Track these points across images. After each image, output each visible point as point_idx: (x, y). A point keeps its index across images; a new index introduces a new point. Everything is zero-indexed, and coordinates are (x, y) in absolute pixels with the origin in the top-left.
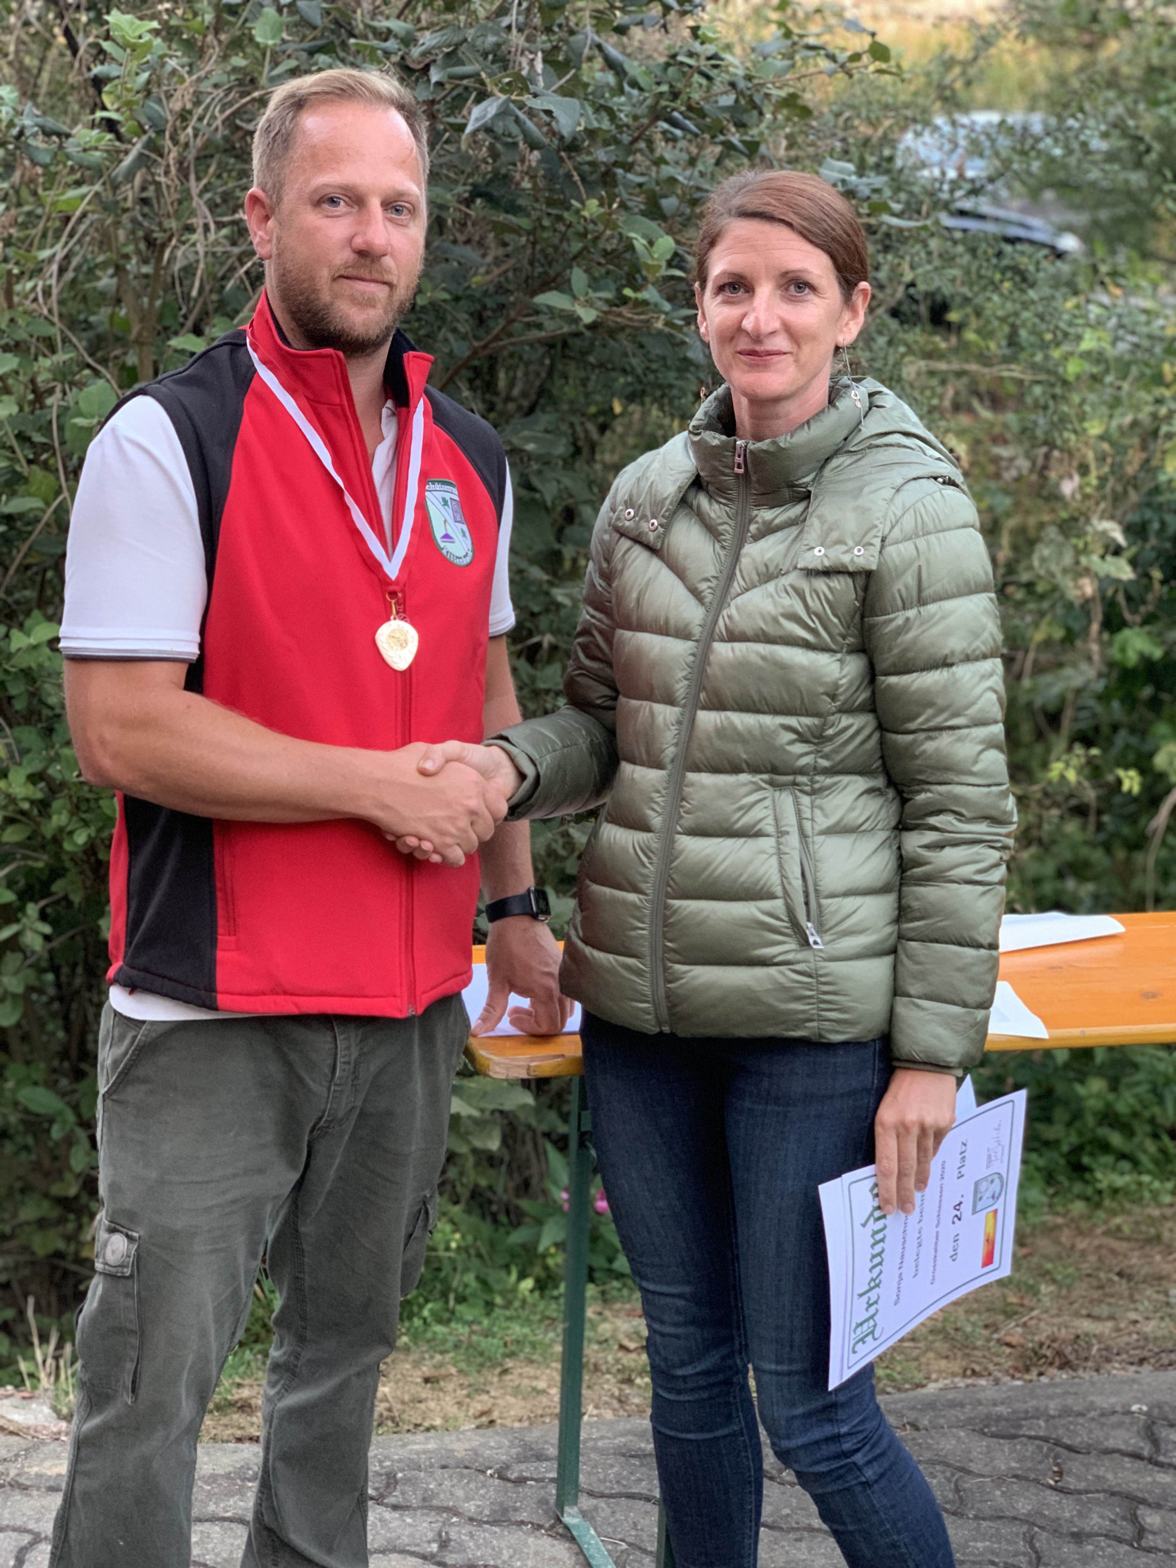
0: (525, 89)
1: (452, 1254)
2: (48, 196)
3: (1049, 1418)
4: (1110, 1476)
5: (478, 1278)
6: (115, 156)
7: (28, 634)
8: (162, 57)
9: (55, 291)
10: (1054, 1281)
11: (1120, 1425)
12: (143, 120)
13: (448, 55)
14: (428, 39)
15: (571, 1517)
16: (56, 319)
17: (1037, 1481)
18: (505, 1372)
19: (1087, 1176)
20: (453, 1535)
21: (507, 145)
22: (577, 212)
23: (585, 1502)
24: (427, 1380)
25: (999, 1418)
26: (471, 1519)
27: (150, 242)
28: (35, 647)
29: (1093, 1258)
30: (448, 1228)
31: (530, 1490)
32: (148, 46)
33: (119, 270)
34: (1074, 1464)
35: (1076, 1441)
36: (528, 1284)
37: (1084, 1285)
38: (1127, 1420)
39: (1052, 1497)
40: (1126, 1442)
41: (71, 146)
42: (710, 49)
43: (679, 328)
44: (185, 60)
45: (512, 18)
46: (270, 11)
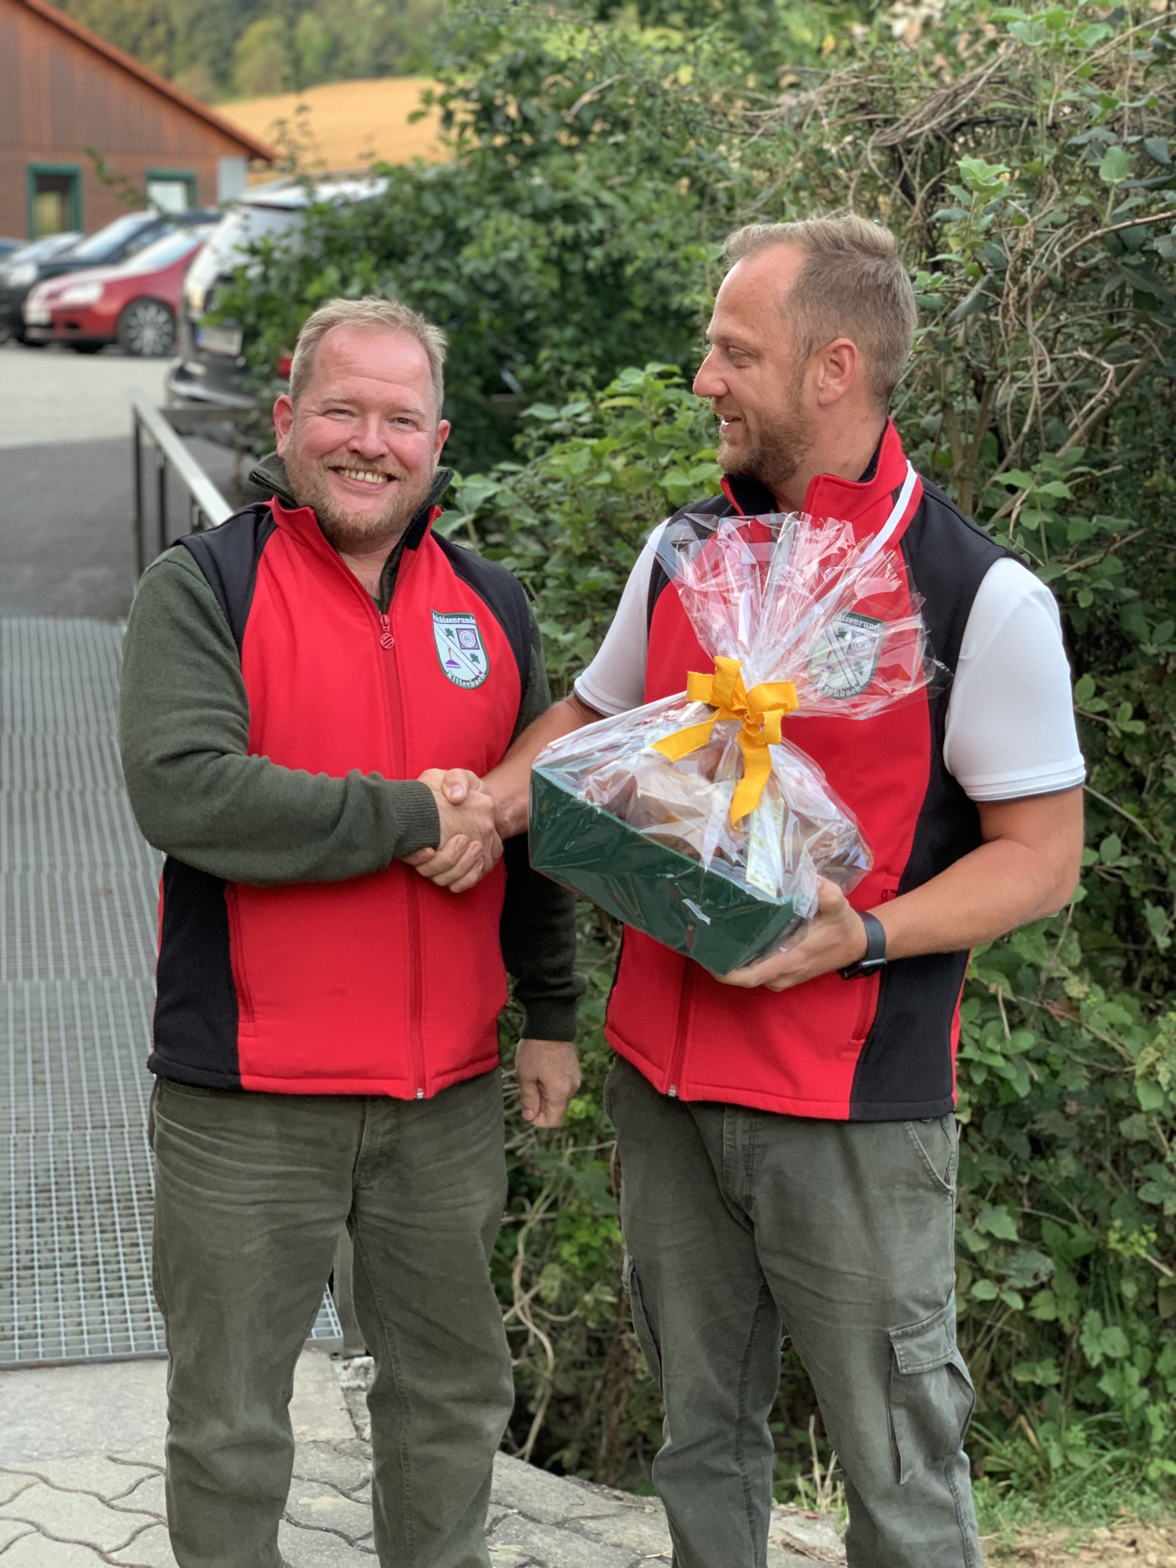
6: (951, 297)
8: (1005, 199)
12: (985, 262)
27: (980, 380)
33: (946, 407)
44: (1027, 201)
46: (1116, 150)
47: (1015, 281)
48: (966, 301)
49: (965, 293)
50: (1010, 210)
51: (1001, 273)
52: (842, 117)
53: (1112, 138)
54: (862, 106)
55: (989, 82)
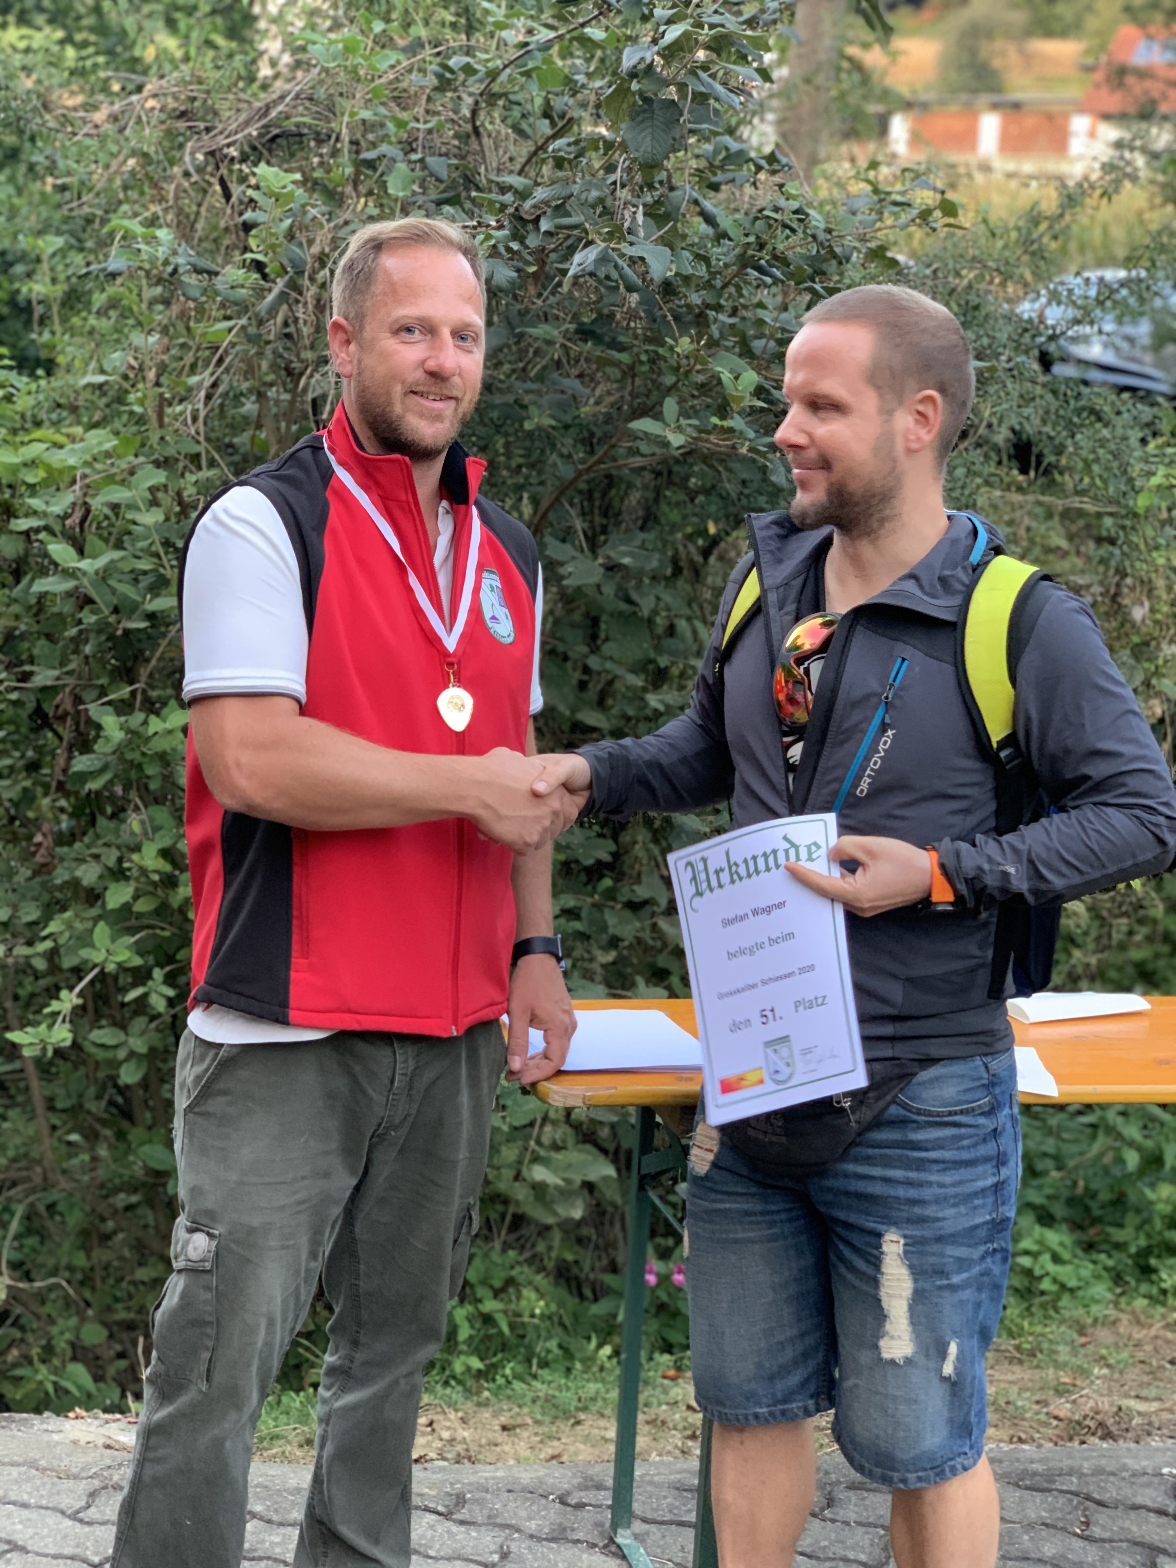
0: (622, 238)
1: (536, 1321)
2: (198, 328)
3: (1081, 1475)
4: (1135, 1528)
5: (560, 1346)
6: (260, 293)
7: (164, 721)
8: (304, 206)
9: (202, 414)
10: (1108, 1366)
11: (1148, 1485)
12: (286, 262)
13: (557, 207)
14: (540, 194)
15: (623, 1538)
16: (201, 439)
17: (1064, 1529)
18: (578, 1423)
19: (1154, 1277)
20: (514, 1547)
21: (610, 288)
22: (671, 349)
23: (638, 1526)
24: (504, 1428)
25: (1035, 1474)
26: (531, 1536)
27: (289, 372)
28: (170, 732)
29: (1148, 1348)
30: (533, 1295)
31: (589, 1514)
32: (291, 196)
33: (261, 396)
34: (1101, 1517)
35: (1106, 1497)
36: (607, 1350)
37: (1137, 1370)
38: (1156, 1480)
39: (1078, 1543)
40: (1154, 1500)
41: (220, 283)
42: (795, 205)
43: (763, 455)
44: (325, 209)
45: (617, 175)
46: (402, 166)
47: (312, 279)
48: (270, 298)
49: (270, 290)
50: (309, 216)
51: (300, 273)
52: (163, 122)
53: (400, 155)
54: (183, 115)
55: (297, 97)
